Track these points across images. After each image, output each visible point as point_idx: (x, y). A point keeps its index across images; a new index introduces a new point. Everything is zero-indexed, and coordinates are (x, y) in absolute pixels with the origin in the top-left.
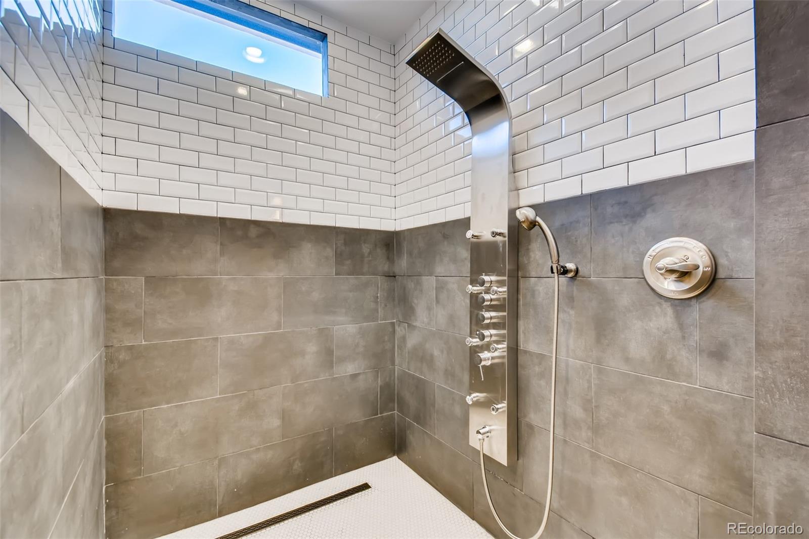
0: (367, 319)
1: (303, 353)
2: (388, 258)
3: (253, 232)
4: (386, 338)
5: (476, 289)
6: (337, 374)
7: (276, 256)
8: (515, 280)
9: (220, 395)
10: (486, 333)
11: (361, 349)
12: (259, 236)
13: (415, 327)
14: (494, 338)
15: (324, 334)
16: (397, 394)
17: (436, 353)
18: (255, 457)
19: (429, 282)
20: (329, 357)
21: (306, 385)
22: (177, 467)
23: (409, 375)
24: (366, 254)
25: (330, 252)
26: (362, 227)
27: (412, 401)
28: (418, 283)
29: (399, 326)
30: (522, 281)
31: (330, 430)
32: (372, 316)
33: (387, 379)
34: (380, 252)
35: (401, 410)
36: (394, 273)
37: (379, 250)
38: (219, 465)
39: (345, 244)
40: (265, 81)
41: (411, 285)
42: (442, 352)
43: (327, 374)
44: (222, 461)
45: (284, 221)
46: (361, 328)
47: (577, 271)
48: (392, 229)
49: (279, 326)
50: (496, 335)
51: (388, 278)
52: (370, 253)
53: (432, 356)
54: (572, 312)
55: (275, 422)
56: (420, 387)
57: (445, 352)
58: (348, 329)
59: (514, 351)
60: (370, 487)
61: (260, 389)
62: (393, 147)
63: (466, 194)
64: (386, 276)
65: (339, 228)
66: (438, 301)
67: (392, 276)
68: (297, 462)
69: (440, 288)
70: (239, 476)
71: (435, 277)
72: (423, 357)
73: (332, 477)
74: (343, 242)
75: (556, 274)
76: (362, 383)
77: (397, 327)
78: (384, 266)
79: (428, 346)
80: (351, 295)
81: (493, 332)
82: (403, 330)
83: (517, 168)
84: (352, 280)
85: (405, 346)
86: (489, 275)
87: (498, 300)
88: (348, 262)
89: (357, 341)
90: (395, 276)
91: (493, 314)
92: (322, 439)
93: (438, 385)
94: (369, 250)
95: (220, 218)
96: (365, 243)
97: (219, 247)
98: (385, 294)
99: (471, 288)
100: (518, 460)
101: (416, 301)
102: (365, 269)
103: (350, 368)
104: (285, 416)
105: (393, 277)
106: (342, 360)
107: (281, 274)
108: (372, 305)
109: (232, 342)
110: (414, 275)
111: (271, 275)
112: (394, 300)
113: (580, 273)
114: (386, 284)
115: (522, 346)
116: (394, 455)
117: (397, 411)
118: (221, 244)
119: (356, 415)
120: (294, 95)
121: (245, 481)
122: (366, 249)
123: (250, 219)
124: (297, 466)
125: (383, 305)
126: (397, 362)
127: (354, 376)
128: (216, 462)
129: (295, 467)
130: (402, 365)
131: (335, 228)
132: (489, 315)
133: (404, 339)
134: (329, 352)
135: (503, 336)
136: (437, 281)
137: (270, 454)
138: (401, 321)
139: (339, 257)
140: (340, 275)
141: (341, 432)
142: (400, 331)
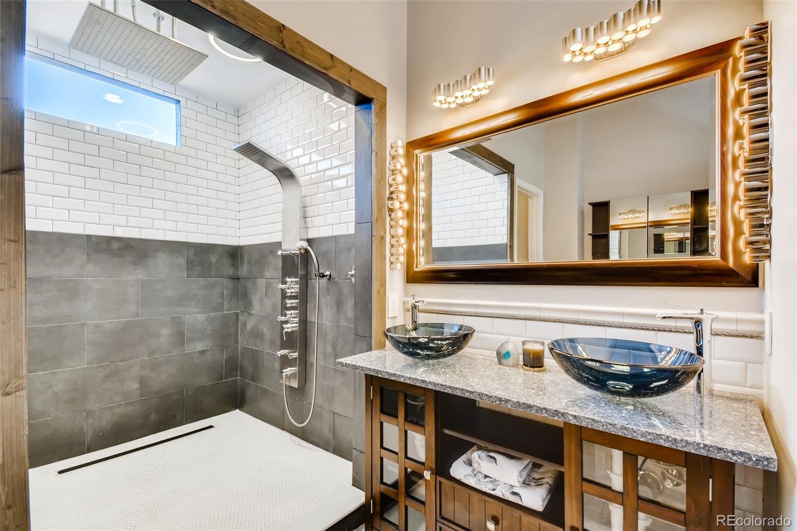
0: (215, 310)
1: (158, 335)
2: (233, 265)
3: (115, 245)
4: (231, 324)
5: (284, 286)
6: (187, 350)
7: (134, 264)
8: (306, 280)
9: (87, 365)
10: (288, 312)
11: (209, 332)
12: (119, 249)
13: (251, 314)
14: (293, 316)
15: (177, 322)
16: (240, 364)
17: (265, 330)
18: (117, 410)
19: (261, 282)
20: (180, 338)
21: (160, 359)
22: (51, 416)
23: (248, 349)
24: (214, 262)
25: (182, 261)
26: (210, 242)
27: (249, 368)
28: (255, 284)
29: (241, 315)
30: (309, 281)
31: (182, 391)
32: (219, 308)
33: (231, 354)
34: (226, 261)
35: (242, 376)
36: (238, 276)
37: (225, 260)
38: (87, 416)
39: (195, 255)
40: (126, 134)
41: (249, 285)
42: (269, 329)
43: (179, 351)
44: (90, 413)
45: (141, 237)
46: (208, 317)
47: (330, 276)
48: (236, 244)
49: (137, 315)
50: (294, 314)
51: (232, 280)
52: (217, 262)
53: (262, 333)
54: (329, 297)
55: (135, 385)
56: (255, 356)
57: (270, 329)
58: (198, 317)
59: (304, 322)
60: (213, 427)
61: (121, 361)
62: (237, 184)
63: (280, 226)
64: (231, 279)
65: (190, 243)
66: (266, 295)
67: (236, 279)
68: (153, 414)
69: (268, 287)
70: (104, 424)
71: (264, 280)
72: (257, 335)
73: (183, 425)
74: (193, 253)
75: (317, 278)
76: (208, 357)
77: (240, 316)
78: (230, 271)
79: (260, 326)
80: (200, 292)
81: (293, 312)
82: (245, 318)
83: (307, 216)
84: (202, 281)
85: (245, 329)
86: (291, 278)
87: (295, 292)
88: (198, 268)
89: (205, 326)
90: (239, 279)
91: (293, 301)
92: (175, 398)
93: (266, 352)
94: (216, 259)
95: (87, 235)
96: (212, 253)
97: (85, 257)
98: (231, 292)
99: (281, 286)
100: (305, 384)
101: (253, 296)
102: (213, 274)
103: (200, 346)
104: (142, 381)
105: (238, 280)
106: (191, 340)
107: (140, 277)
108: (219, 300)
109: (97, 326)
110: (252, 278)
111: (130, 278)
112: (237, 296)
113: (332, 277)
114: (231, 284)
115: (308, 320)
116: (236, 409)
117: (240, 377)
118: (88, 255)
119: (204, 380)
120: (151, 144)
121: (109, 428)
122: (213, 259)
123: (112, 236)
124: (153, 417)
125: (228, 300)
126: (240, 341)
127: (202, 352)
128: (84, 414)
129: (152, 418)
130: (243, 342)
131: (186, 243)
132: (289, 302)
133: (245, 324)
134: (181, 334)
135: (297, 314)
136: (266, 281)
137: (130, 409)
138: (243, 311)
139: (190, 264)
140: (191, 277)
141: (190, 393)
142: (242, 318)
